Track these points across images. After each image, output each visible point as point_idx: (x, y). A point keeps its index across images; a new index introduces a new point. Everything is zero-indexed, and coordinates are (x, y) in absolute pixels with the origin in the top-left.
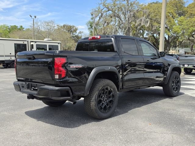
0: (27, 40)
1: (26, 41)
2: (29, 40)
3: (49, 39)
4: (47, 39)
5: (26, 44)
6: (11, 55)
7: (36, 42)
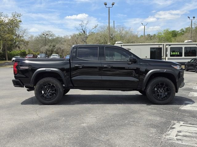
0: (163, 44)
1: (161, 44)
2: (165, 44)
3: (189, 41)
4: (187, 41)
5: (161, 48)
6: (146, 58)
7: (170, 45)
